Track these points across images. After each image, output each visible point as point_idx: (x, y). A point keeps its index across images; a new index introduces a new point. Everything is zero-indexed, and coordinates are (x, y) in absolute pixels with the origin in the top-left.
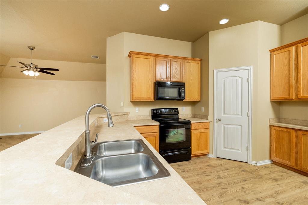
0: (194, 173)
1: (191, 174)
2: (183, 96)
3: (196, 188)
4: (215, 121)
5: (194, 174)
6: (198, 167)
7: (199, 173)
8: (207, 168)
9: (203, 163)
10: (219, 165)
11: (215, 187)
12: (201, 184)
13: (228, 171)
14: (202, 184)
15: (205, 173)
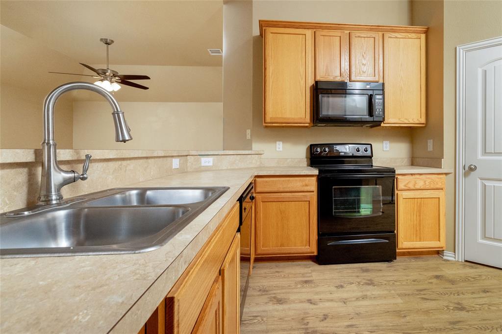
0: (395, 290)
1: (386, 292)
2: (379, 114)
3: (389, 326)
4: (460, 171)
5: (393, 292)
6: (410, 277)
7: (407, 292)
8: (431, 283)
9: (426, 270)
10: (466, 279)
11: (440, 329)
12: (405, 316)
13: (488, 294)
14: (408, 318)
15: (422, 293)
